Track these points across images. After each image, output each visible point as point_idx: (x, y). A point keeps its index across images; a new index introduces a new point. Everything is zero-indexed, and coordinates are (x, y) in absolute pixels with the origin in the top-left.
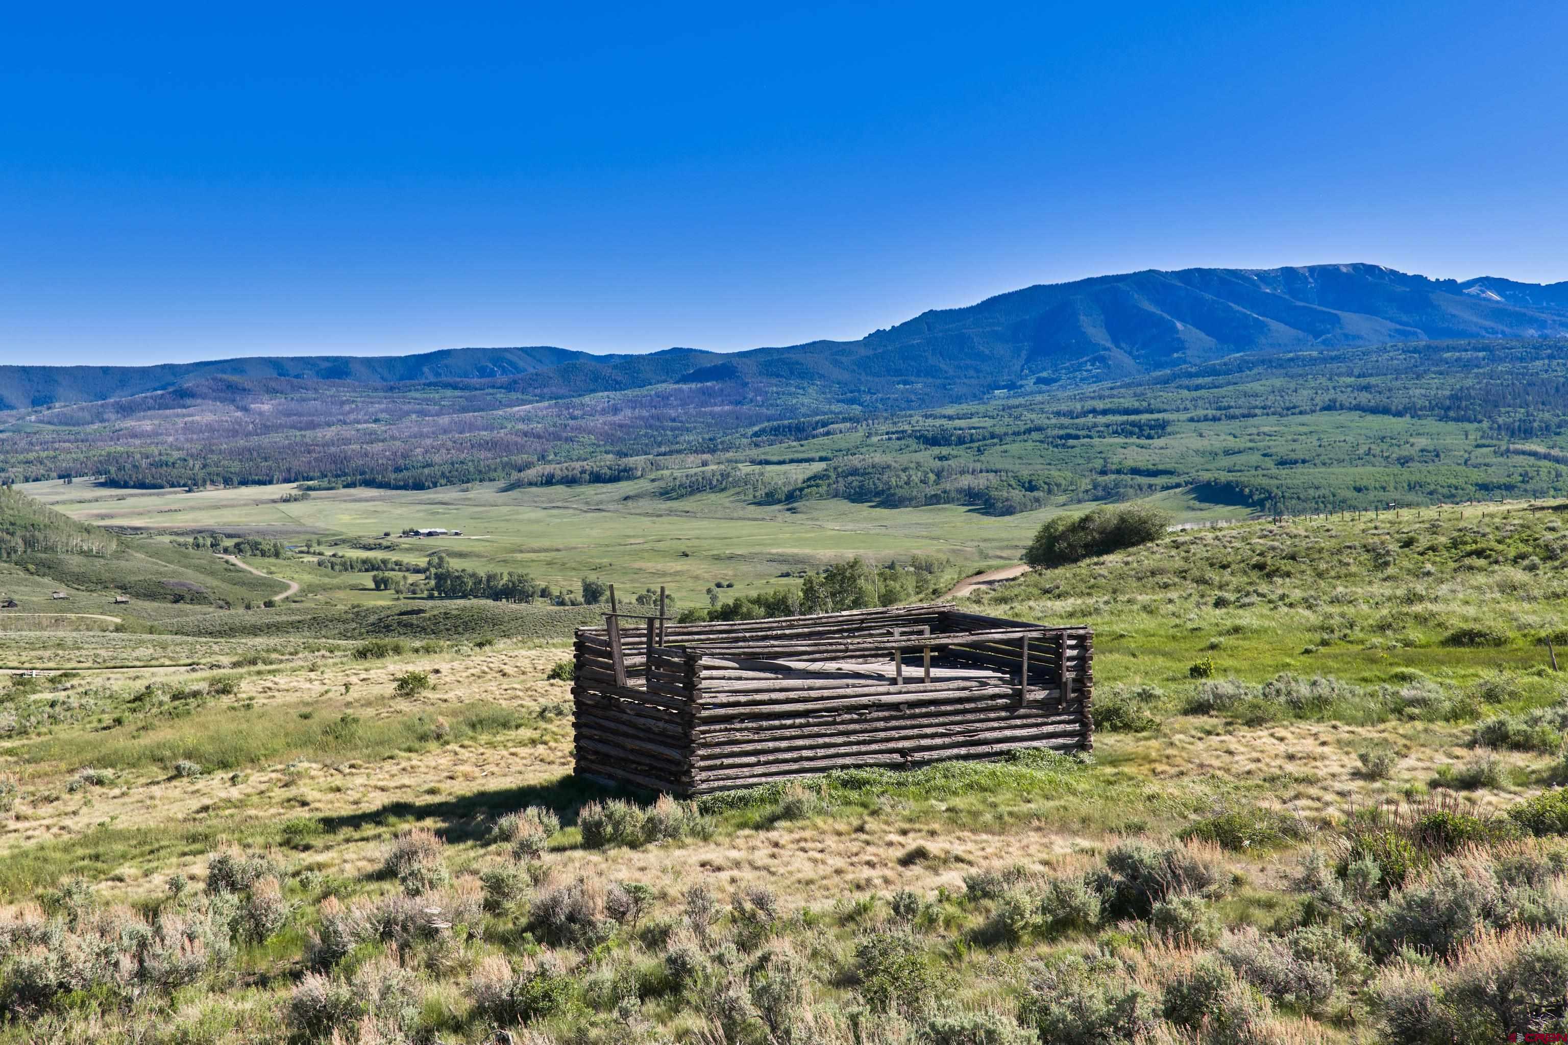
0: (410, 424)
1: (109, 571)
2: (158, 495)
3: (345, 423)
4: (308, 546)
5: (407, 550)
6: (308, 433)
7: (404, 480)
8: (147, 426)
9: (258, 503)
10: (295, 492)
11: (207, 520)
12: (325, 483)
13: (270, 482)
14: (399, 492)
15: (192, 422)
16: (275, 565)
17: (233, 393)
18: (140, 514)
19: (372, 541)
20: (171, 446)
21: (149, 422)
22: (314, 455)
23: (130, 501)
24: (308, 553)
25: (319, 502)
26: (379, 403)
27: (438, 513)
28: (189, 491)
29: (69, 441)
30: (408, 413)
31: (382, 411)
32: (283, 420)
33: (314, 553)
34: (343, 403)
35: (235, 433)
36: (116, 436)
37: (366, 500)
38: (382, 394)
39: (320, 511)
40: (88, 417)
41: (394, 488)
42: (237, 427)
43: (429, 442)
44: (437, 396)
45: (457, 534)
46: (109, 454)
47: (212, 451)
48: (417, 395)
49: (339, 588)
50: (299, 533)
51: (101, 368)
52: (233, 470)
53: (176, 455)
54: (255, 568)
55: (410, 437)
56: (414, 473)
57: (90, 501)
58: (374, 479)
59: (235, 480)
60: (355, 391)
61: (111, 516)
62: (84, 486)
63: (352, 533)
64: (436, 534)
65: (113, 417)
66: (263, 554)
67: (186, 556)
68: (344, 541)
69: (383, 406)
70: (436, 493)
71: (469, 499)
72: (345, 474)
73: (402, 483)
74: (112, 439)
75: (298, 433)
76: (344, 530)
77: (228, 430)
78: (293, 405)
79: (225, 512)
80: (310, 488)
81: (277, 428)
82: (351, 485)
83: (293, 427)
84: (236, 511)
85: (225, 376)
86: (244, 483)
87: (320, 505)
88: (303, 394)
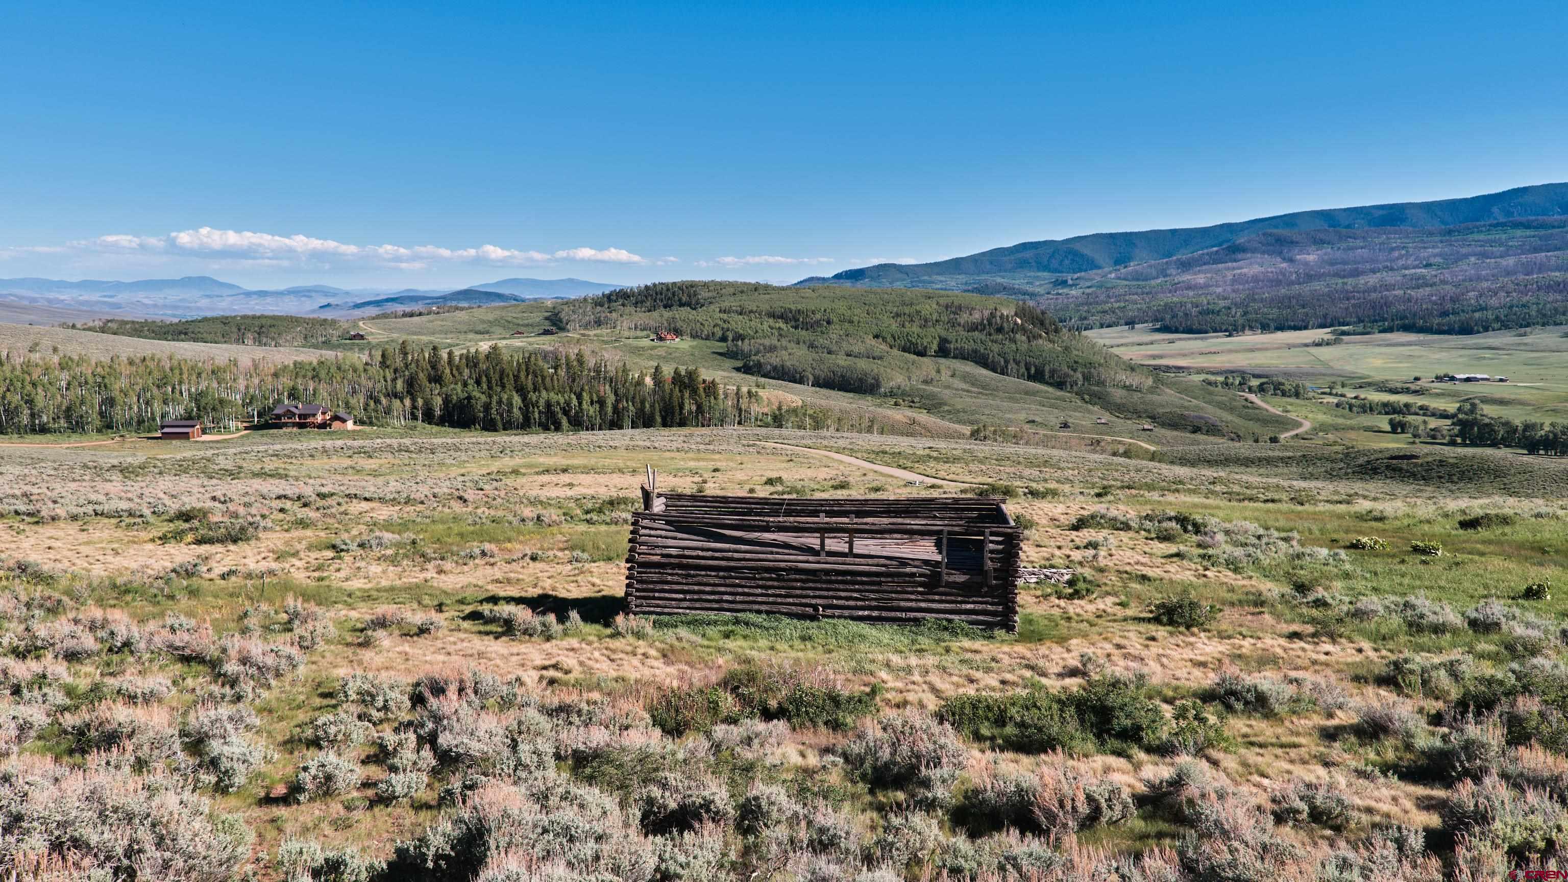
0: (1468, 267)
1: (1143, 403)
2: (1202, 339)
3: (1392, 269)
4: (1331, 388)
5: (1438, 395)
6: (1350, 281)
7: (1449, 324)
8: (1201, 279)
9: (1290, 347)
10: (1326, 337)
11: (1241, 361)
12: (1360, 328)
13: (1306, 328)
14: (1442, 336)
15: (1240, 274)
16: (1291, 404)
17: (1282, 245)
18: (1184, 355)
19: (1399, 385)
20: (1218, 297)
21: (1202, 276)
22: (1353, 301)
23: (1179, 345)
24: (1330, 394)
25: (1351, 346)
26: (1433, 247)
27: (1484, 358)
28: (1230, 336)
29: (1137, 294)
30: (1466, 256)
31: (1435, 256)
32: (1327, 269)
33: (1336, 395)
34: (1393, 249)
35: (1278, 283)
36: (1175, 288)
37: (1403, 345)
38: (1438, 239)
39: (1351, 356)
40: (1154, 273)
41: (1436, 333)
42: (1280, 277)
43: (1485, 285)
44: (1504, 236)
45: (1501, 380)
46: (1166, 305)
47: (1254, 300)
48: (1482, 237)
49: (1352, 428)
50: (1324, 375)
51: (1171, 230)
52: (1271, 317)
53: (1222, 303)
54: (1272, 406)
55: (1464, 280)
56: (1463, 316)
57: (1147, 344)
58: (1414, 324)
59: (1272, 325)
60: (1407, 237)
61: (1161, 357)
62: (1144, 331)
63: (1378, 377)
64: (1476, 380)
65: (1174, 272)
66: (1284, 394)
67: (1211, 393)
68: (1370, 384)
69: (1437, 251)
70: (1485, 338)
71: (1526, 344)
72: (1384, 320)
73: (1446, 328)
74: (1170, 292)
75: (1340, 281)
76: (1371, 374)
77: (1271, 281)
78: (1339, 255)
79: (1257, 354)
80: (1344, 333)
81: (1319, 277)
82: (1390, 330)
83: (1337, 275)
84: (1269, 354)
85: (1275, 231)
86: (1281, 328)
87: (1353, 349)
88: (1351, 243)
